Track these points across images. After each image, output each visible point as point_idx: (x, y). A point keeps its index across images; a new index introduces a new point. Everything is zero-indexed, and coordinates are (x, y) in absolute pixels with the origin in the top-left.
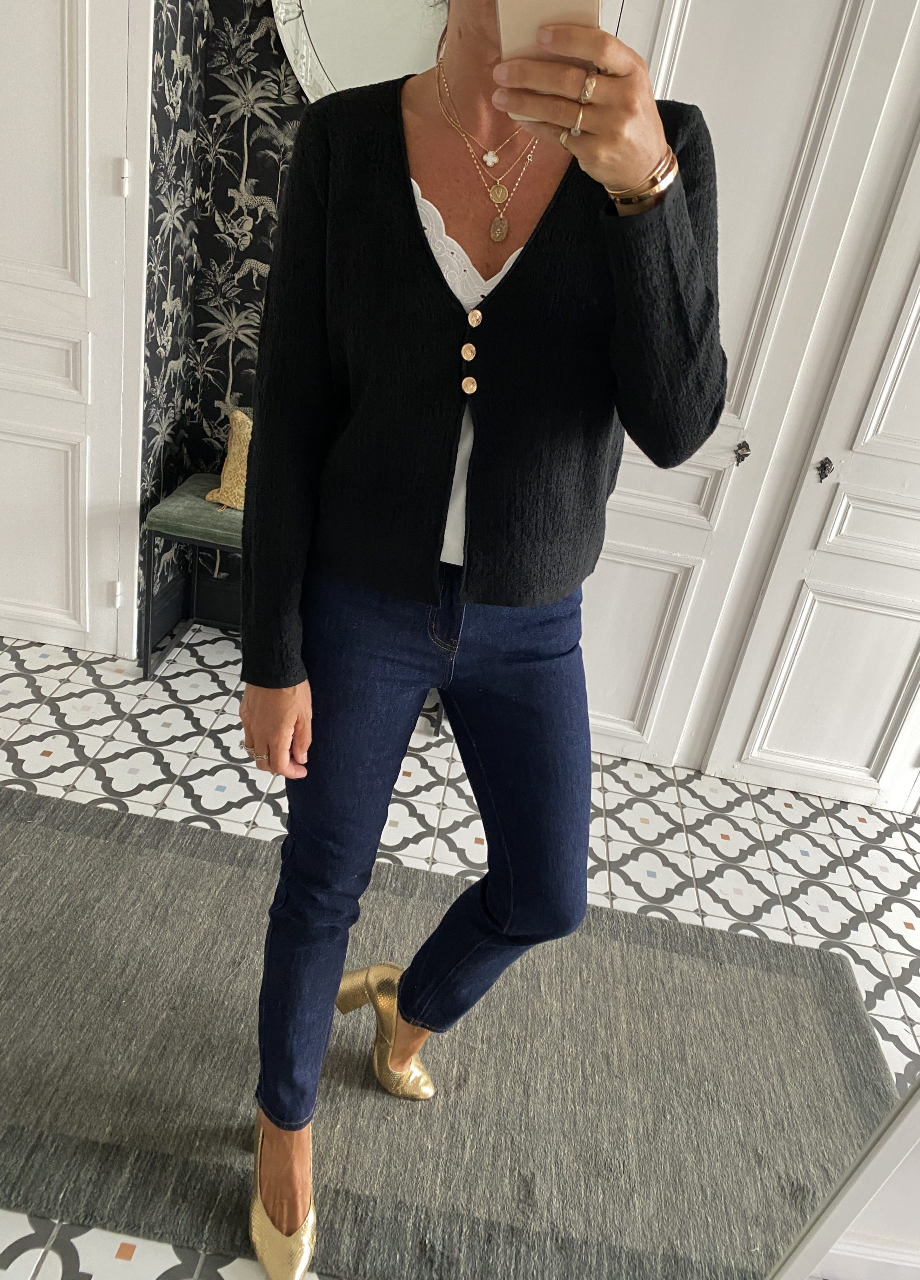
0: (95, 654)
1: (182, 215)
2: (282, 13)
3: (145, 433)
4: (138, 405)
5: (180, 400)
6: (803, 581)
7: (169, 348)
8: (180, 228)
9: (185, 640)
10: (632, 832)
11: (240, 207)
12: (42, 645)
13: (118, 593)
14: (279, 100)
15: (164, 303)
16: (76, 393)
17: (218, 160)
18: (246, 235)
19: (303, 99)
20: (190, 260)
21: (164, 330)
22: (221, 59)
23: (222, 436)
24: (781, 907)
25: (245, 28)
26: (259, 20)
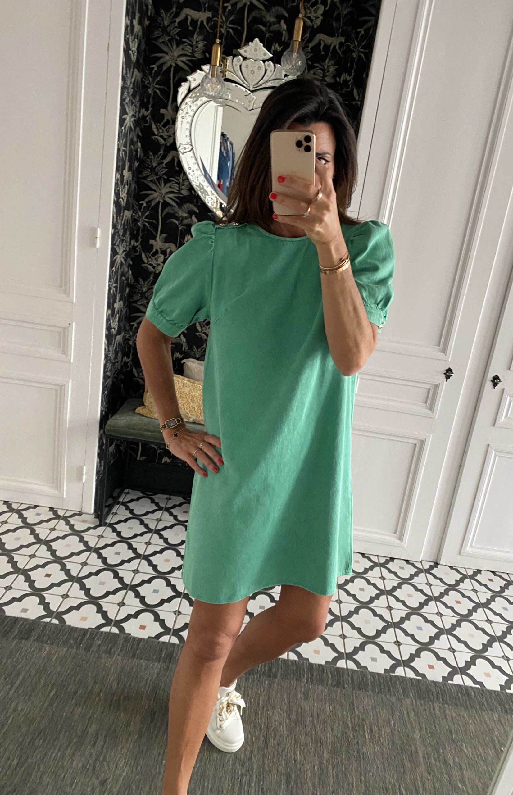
0: (68, 512)
1: (125, 255)
2: (182, 149)
3: (104, 378)
4: (100, 361)
5: (121, 357)
6: (489, 445)
7: (116, 329)
8: (124, 262)
9: (121, 500)
10: (403, 603)
11: (157, 250)
12: (36, 507)
13: (84, 473)
14: (179, 192)
15: (115, 304)
16: (64, 356)
17: (144, 225)
18: (159, 265)
19: (193, 192)
20: (127, 279)
21: (115, 319)
22: (147, 172)
24: (498, 643)
25: (160, 157)
26: (168, 152)
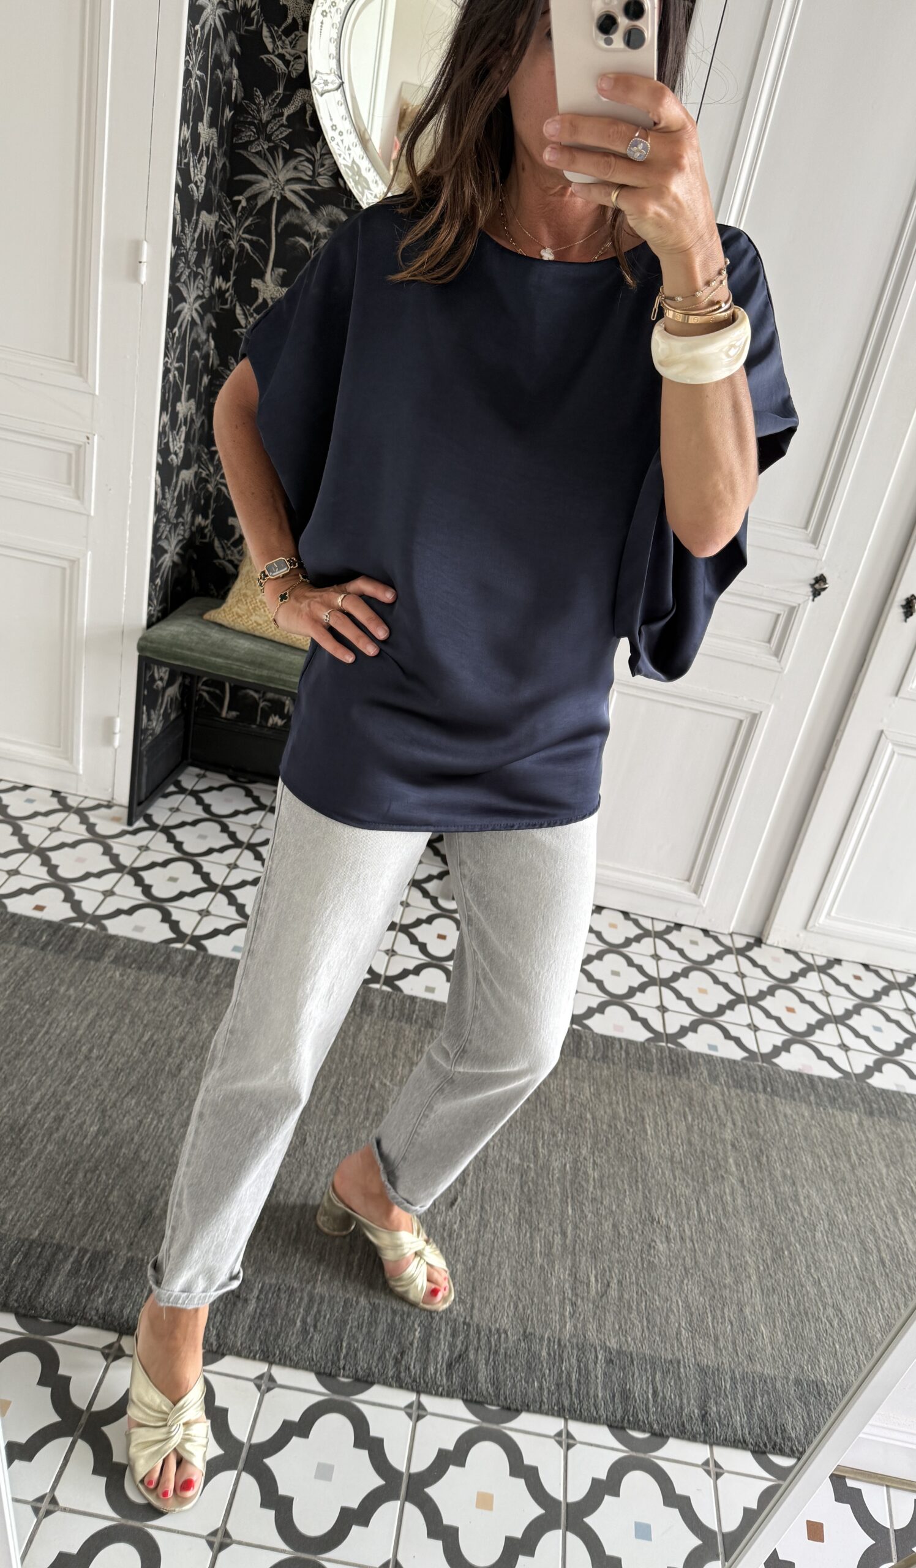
0: (87, 800)
1: (201, 306)
2: (320, 84)
3: (153, 551)
4: (146, 517)
5: (190, 515)
6: (882, 732)
7: (181, 455)
8: (198, 321)
9: (187, 785)
10: (689, 1002)
12: (26, 787)
13: (116, 731)
14: (313, 181)
15: (179, 404)
16: (77, 502)
17: (242, 247)
19: (341, 182)
20: (206, 357)
21: (178, 434)
22: (249, 134)
23: (235, 558)
25: (277, 100)
26: (294, 92)
